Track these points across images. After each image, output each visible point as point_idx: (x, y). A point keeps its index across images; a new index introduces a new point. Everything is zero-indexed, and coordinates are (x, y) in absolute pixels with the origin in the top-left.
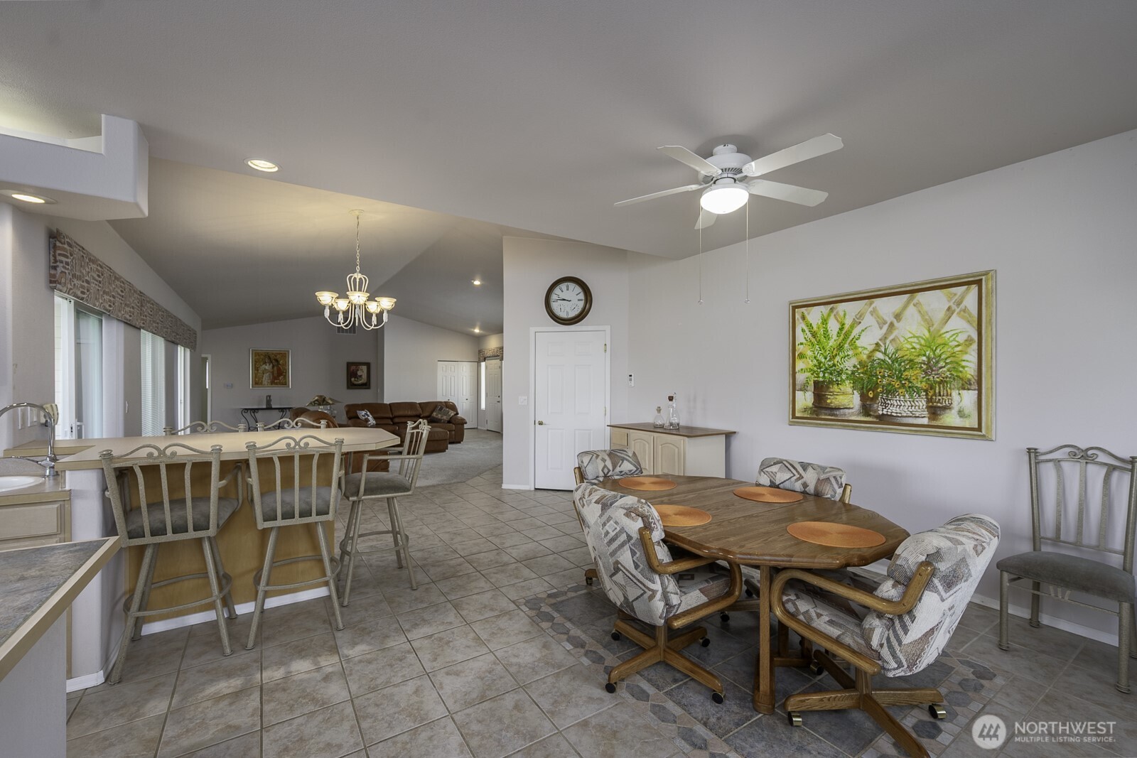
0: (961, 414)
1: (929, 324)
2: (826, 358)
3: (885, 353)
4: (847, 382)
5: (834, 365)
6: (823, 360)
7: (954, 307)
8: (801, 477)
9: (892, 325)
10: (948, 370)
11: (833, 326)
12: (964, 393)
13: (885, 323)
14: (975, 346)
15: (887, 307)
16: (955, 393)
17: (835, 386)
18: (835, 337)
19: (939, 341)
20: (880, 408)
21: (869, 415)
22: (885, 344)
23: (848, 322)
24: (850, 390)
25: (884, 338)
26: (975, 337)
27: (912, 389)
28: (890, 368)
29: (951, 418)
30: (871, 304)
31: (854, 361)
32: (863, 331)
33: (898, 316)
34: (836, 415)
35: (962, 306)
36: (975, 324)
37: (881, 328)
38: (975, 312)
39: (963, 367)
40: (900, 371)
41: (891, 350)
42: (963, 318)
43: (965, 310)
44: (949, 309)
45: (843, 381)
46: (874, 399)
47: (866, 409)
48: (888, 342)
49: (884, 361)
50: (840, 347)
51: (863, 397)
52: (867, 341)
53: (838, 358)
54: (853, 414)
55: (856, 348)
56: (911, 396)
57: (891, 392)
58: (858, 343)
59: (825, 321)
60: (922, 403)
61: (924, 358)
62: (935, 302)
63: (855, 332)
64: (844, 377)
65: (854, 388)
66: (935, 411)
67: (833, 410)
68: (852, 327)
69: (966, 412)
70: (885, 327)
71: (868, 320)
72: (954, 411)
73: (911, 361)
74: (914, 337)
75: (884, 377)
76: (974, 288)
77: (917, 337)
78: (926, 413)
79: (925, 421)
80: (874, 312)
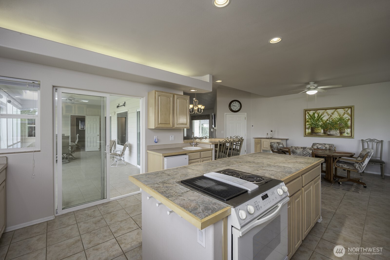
0: (347, 133)
1: (340, 115)
2: (314, 122)
3: (329, 121)
4: (320, 127)
5: (316, 123)
6: (313, 122)
7: (345, 112)
8: (325, 146)
9: (331, 115)
10: (344, 125)
11: (316, 115)
12: (348, 129)
13: (329, 115)
14: (350, 120)
15: (330, 112)
16: (346, 130)
17: (317, 128)
18: (317, 117)
19: (342, 119)
20: (328, 133)
21: (325, 134)
22: (329, 119)
23: (320, 114)
24: (321, 129)
25: (329, 118)
26: (350, 118)
27: (336, 129)
28: (330, 124)
29: (345, 134)
30: (326, 111)
31: (322, 123)
32: (324, 116)
33: (333, 114)
34: (317, 134)
35: (347, 112)
36: (350, 116)
37: (328, 116)
38: (350, 113)
39: (348, 124)
40: (333, 125)
41: (331, 120)
42: (348, 114)
43: (348, 113)
44: (344, 113)
45: (319, 127)
46: (327, 131)
47: (325, 133)
48: (330, 119)
49: (329, 123)
50: (318, 120)
51: (324, 130)
52: (325, 119)
53: (317, 122)
54: (321, 134)
55: (322, 120)
56: (336, 130)
57: (331, 129)
58: (323, 119)
59: (314, 114)
60: (338, 131)
61: (339, 122)
62: (341, 111)
63: (322, 117)
64: (319, 126)
65: (321, 128)
66: (341, 133)
67: (316, 133)
68: (321, 115)
69: (348, 133)
70: (329, 116)
71: (325, 114)
72: (346, 133)
73: (336, 123)
74: (336, 118)
75: (329, 126)
76: (350, 109)
77: (337, 118)
78: (339, 133)
79: (339, 135)
80: (327, 113)
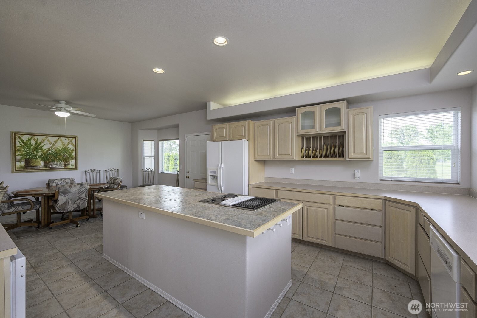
0: (72, 165)
1: (64, 145)
2: (30, 151)
3: (52, 151)
4: (39, 159)
5: (34, 153)
6: (29, 152)
7: (70, 142)
9: (54, 144)
10: (69, 156)
11: (33, 142)
12: (72, 161)
13: (52, 143)
14: (75, 151)
15: (52, 139)
16: (70, 161)
17: (34, 160)
18: (34, 145)
19: (66, 149)
20: (50, 165)
21: (47, 167)
22: (52, 149)
23: (39, 142)
24: (40, 161)
25: (51, 147)
26: (74, 149)
27: (59, 160)
28: (53, 155)
29: (70, 166)
30: (47, 138)
31: (41, 153)
32: (44, 145)
33: (56, 142)
34: (35, 168)
35: (72, 142)
36: (75, 146)
37: (50, 145)
38: (74, 144)
39: (72, 155)
40: (56, 156)
41: (53, 150)
42: (72, 145)
43: (72, 143)
44: (69, 142)
45: (37, 158)
46: (49, 163)
47: (46, 166)
48: (52, 148)
49: (51, 153)
50: (36, 148)
51: (45, 163)
52: (46, 147)
53: (35, 152)
54: (41, 168)
55: (42, 149)
56: (60, 162)
57: (53, 161)
58: (43, 148)
59: (29, 140)
60: (63, 163)
61: (63, 153)
62: (65, 141)
63: (42, 145)
64: (37, 157)
65: (41, 160)
66: (66, 165)
67: (33, 167)
68: (41, 143)
69: (73, 165)
70: (52, 145)
71: (46, 142)
72: (70, 165)
73: (59, 153)
74: (60, 148)
75: (51, 157)
76: (74, 139)
77: (61, 148)
78: (63, 166)
79: (63, 168)
80: (48, 140)
